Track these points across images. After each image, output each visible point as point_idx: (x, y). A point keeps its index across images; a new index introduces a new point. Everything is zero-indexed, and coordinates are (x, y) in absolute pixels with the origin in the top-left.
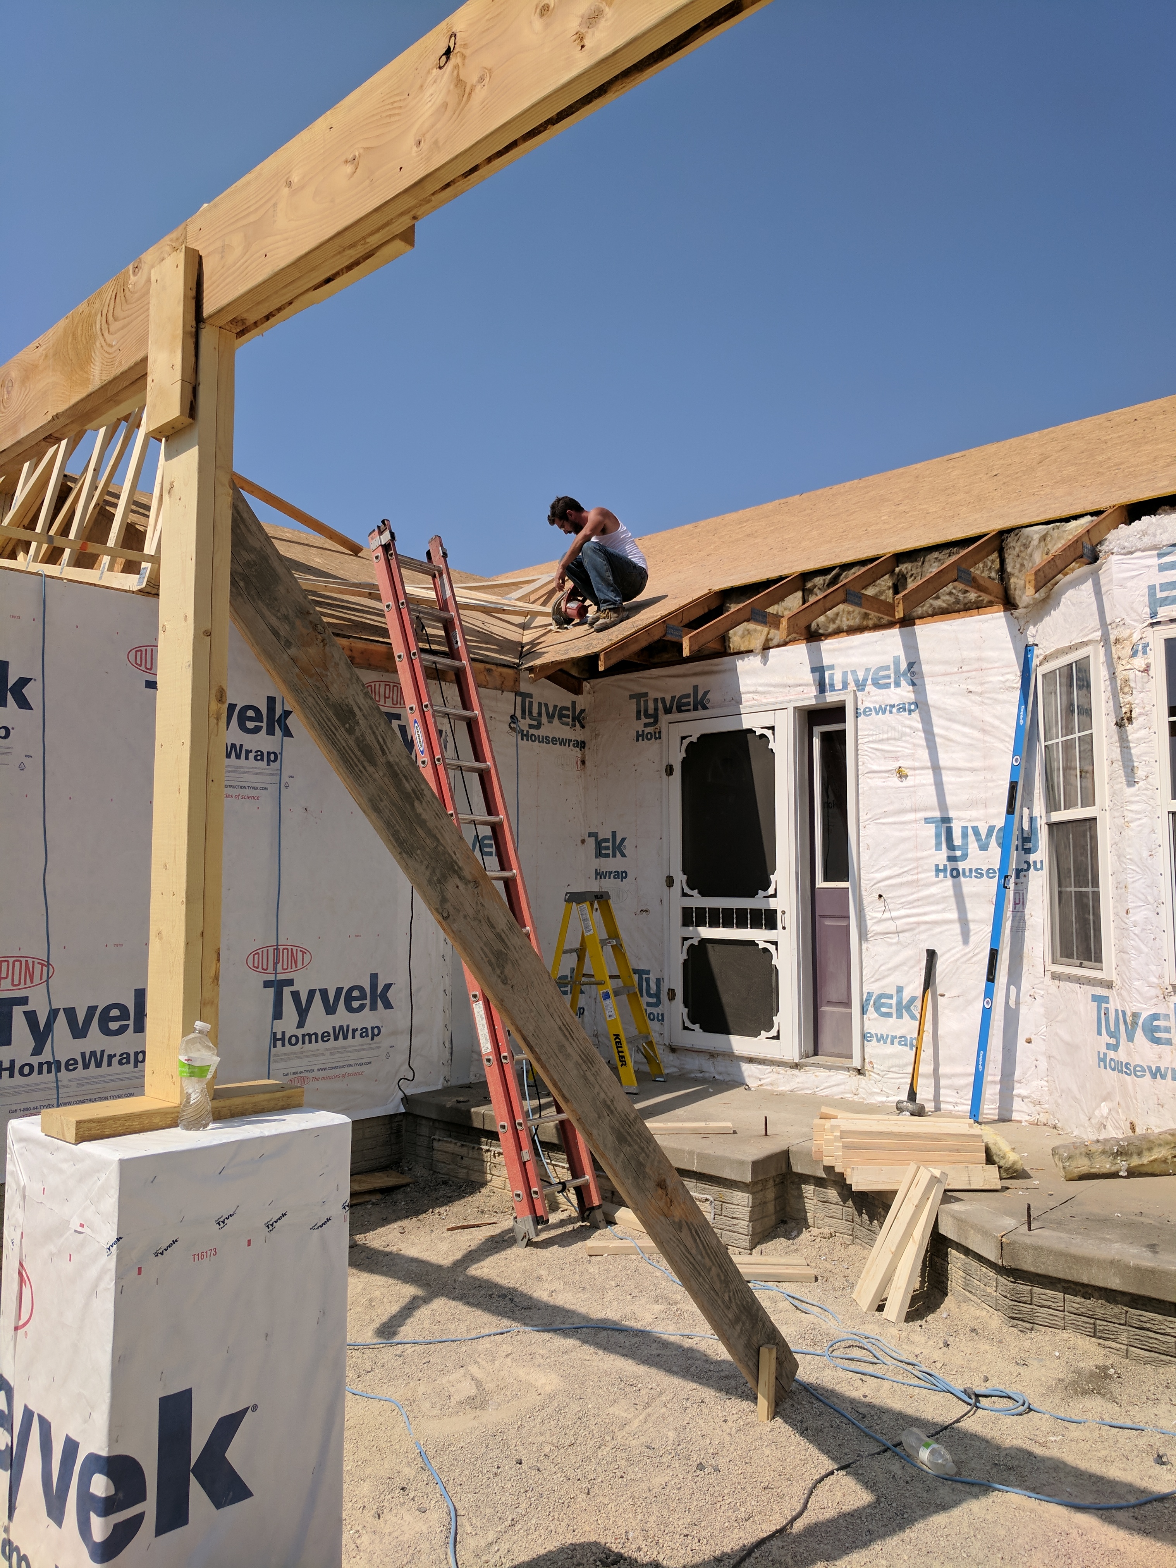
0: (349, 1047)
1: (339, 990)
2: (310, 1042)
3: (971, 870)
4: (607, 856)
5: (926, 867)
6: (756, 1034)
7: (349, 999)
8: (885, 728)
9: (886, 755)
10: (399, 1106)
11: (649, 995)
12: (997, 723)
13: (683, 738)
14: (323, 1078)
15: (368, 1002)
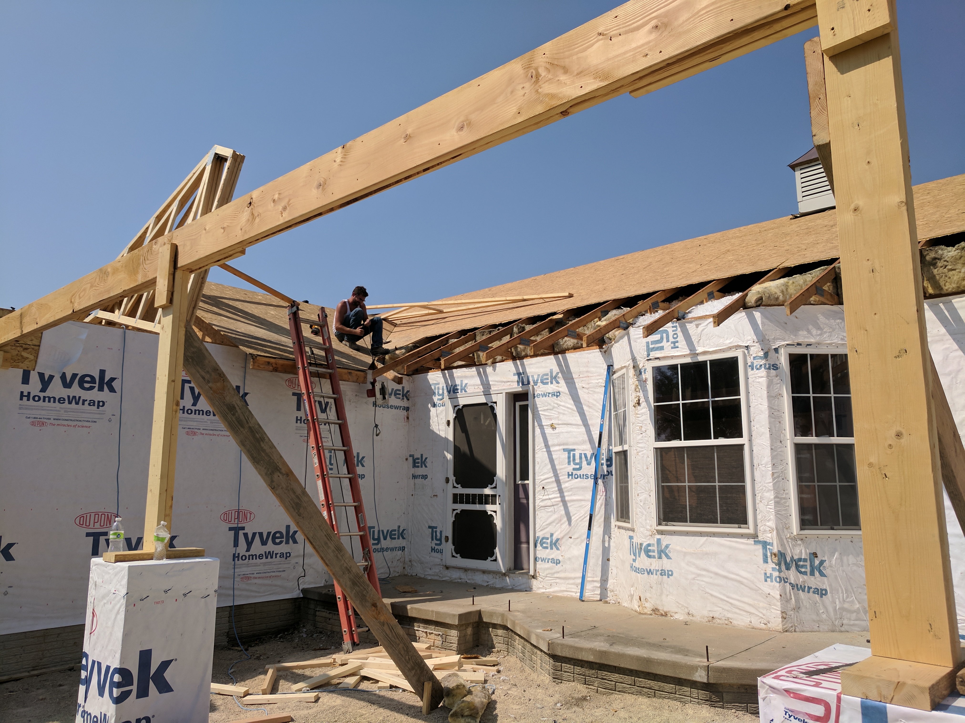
0: (274, 562)
1: (269, 533)
2: (253, 559)
3: (583, 475)
4: (418, 467)
5: (563, 473)
6: (486, 559)
7: (274, 538)
8: (546, 404)
9: (547, 417)
10: (299, 594)
11: (437, 539)
12: (595, 403)
13: (455, 406)
14: (259, 578)
15: (284, 539)
